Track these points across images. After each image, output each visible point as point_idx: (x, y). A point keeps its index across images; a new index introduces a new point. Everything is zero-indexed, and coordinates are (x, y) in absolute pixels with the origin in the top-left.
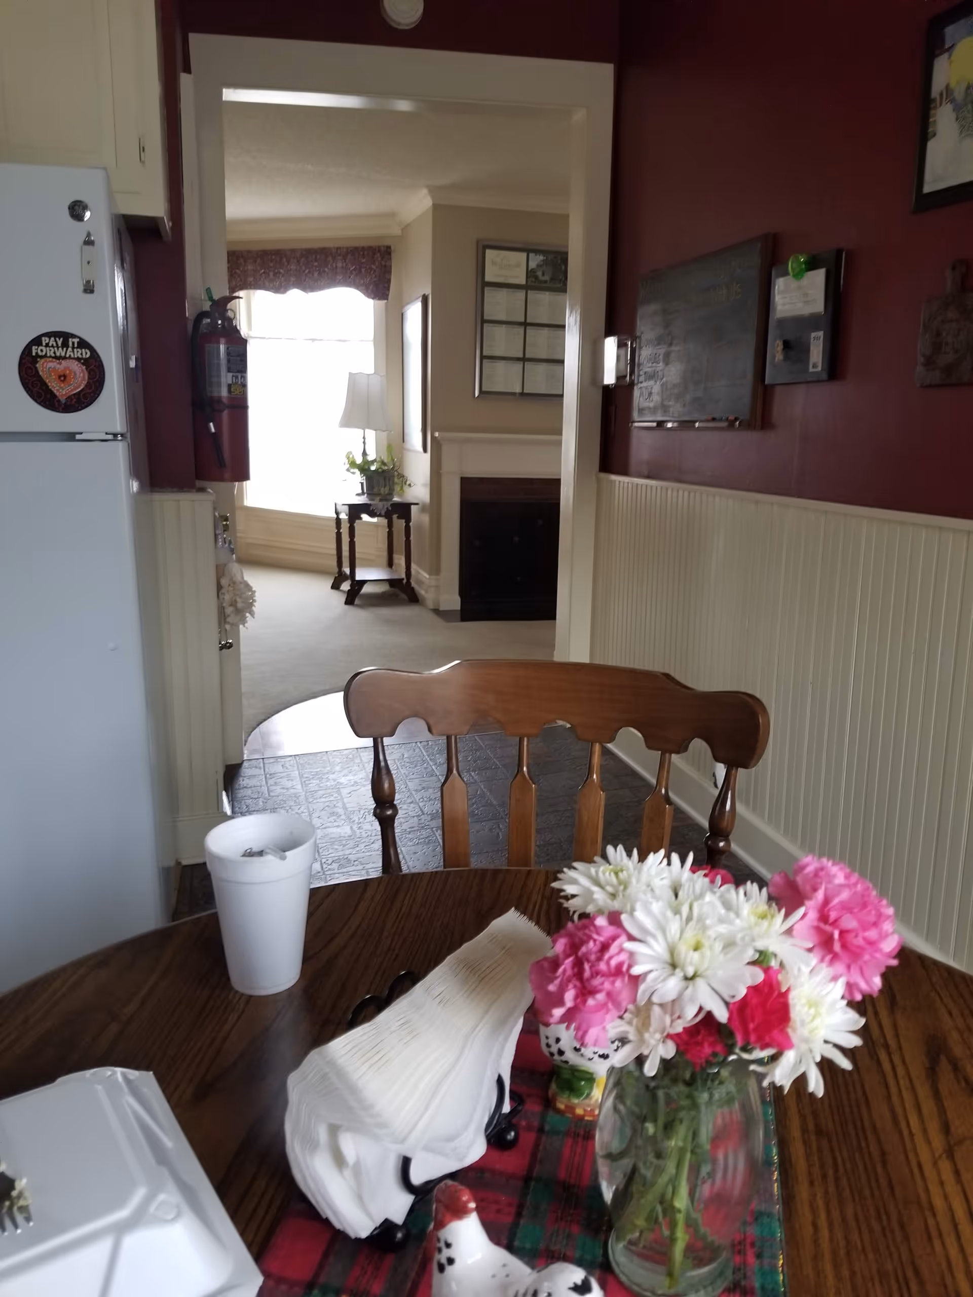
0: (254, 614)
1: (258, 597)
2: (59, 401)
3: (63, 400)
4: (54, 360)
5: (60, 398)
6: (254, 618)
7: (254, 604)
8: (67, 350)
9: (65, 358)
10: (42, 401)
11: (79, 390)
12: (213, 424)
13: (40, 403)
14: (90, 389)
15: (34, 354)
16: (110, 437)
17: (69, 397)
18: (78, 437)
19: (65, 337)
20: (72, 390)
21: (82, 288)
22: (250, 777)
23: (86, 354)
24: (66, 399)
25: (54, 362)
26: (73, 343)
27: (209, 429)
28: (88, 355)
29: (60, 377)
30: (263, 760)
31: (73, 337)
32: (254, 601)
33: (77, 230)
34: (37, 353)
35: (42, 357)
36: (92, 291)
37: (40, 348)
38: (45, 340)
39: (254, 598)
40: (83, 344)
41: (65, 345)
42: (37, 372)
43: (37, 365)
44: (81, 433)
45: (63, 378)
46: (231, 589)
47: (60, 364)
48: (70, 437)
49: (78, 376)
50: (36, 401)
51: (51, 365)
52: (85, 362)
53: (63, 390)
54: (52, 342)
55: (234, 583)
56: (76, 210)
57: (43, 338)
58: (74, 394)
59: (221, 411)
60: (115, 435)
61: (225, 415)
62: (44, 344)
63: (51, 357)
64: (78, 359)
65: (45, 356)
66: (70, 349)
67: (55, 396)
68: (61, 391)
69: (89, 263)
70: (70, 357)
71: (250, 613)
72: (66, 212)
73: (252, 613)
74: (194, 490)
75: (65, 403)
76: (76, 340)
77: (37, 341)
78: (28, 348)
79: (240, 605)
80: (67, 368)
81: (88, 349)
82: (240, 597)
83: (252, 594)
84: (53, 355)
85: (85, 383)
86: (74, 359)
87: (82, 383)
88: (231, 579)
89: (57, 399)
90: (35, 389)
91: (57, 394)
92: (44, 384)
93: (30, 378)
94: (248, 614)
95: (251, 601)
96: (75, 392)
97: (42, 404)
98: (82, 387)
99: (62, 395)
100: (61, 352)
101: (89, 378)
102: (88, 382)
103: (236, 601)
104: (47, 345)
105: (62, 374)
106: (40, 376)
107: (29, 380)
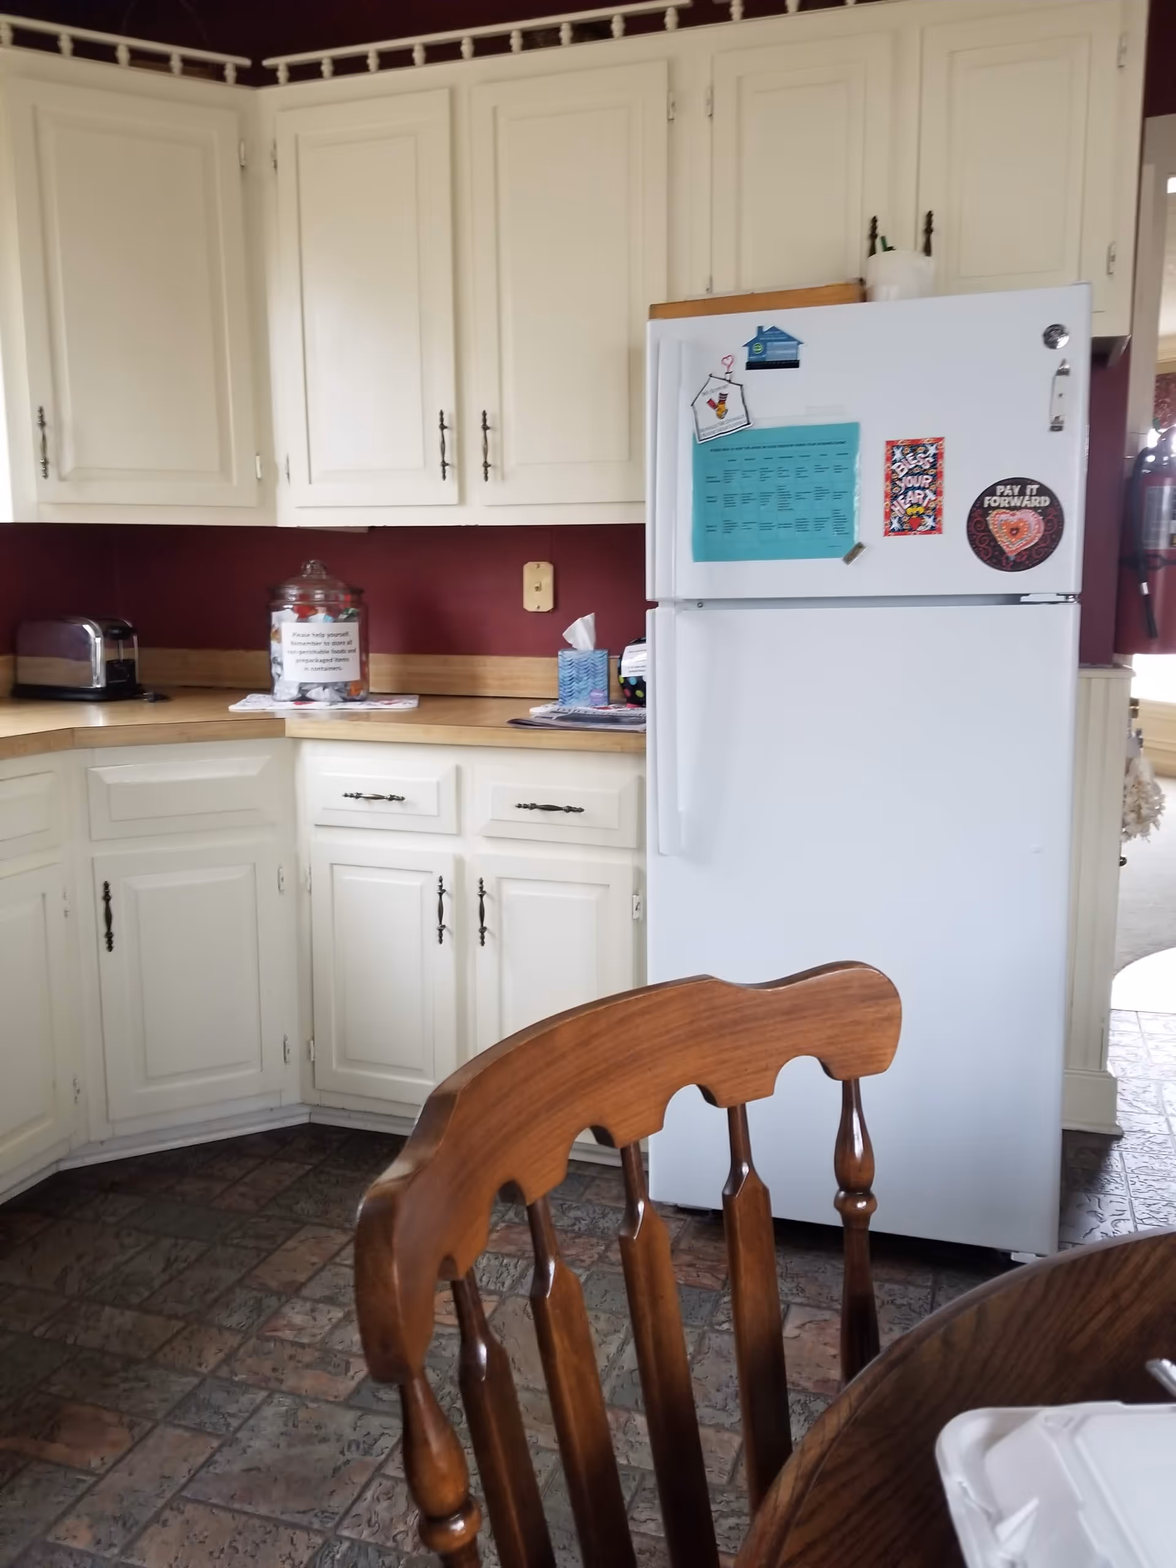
0: (1159, 825)
1: (1167, 803)
2: (1007, 558)
3: (1012, 556)
4: (1008, 511)
5: (1009, 555)
6: (1158, 829)
7: (1162, 811)
8: (1023, 499)
9: (1019, 508)
10: (989, 559)
11: (1033, 544)
12: (1148, 584)
13: (985, 561)
14: (1045, 542)
15: (986, 506)
16: (1062, 598)
17: (1019, 554)
18: (1023, 599)
19: (1022, 483)
20: (1024, 545)
21: (1049, 425)
22: (1122, 1033)
23: (1045, 501)
24: (1016, 555)
25: (1008, 513)
26: (1032, 490)
27: (1140, 589)
28: (1047, 504)
29: (1013, 529)
30: (1137, 1014)
31: (1033, 483)
32: (1162, 808)
33: (1051, 359)
34: (989, 505)
35: (994, 508)
36: (1060, 429)
37: (994, 498)
38: (1000, 489)
39: (1163, 804)
40: (1043, 491)
41: (1022, 493)
42: (987, 525)
43: (988, 518)
44: (1027, 595)
45: (1015, 531)
46: (1134, 790)
47: (1013, 515)
48: (1014, 599)
49: (1032, 528)
50: (982, 559)
51: (1004, 517)
52: (1042, 512)
53: (1014, 545)
54: (1008, 490)
55: (1140, 783)
56: (1051, 336)
57: (999, 487)
58: (1026, 550)
59: (1155, 568)
60: (1067, 596)
61: (1160, 574)
62: (998, 493)
63: (1004, 508)
64: (1035, 509)
65: (998, 507)
66: (1027, 498)
67: (1002, 552)
68: (1011, 546)
69: (1061, 395)
70: (1026, 507)
71: (1154, 823)
72: (1040, 339)
73: (1157, 823)
74: (1110, 666)
75: (1014, 561)
76: (1035, 487)
77: (991, 491)
78: (980, 499)
79: (1145, 812)
80: (1020, 520)
81: (1049, 496)
82: (1147, 803)
83: (1161, 799)
84: (1007, 506)
85: (1040, 535)
86: (1030, 508)
87: (1036, 537)
88: (1137, 777)
89: (1005, 556)
90: (983, 546)
91: (1007, 550)
92: (994, 540)
93: (978, 533)
94: (1152, 825)
95: (1157, 808)
96: (1026, 547)
97: (988, 562)
98: (1036, 541)
99: (1011, 552)
100: (1016, 502)
101: (1045, 530)
102: (1043, 535)
103: (1140, 807)
104: (1002, 495)
105: (1015, 526)
106: (989, 531)
107: (977, 536)
